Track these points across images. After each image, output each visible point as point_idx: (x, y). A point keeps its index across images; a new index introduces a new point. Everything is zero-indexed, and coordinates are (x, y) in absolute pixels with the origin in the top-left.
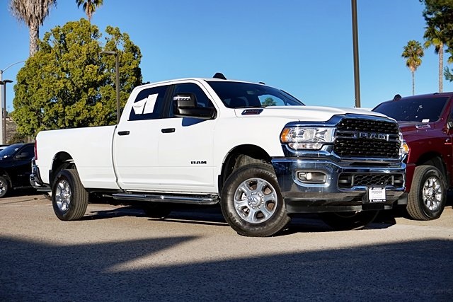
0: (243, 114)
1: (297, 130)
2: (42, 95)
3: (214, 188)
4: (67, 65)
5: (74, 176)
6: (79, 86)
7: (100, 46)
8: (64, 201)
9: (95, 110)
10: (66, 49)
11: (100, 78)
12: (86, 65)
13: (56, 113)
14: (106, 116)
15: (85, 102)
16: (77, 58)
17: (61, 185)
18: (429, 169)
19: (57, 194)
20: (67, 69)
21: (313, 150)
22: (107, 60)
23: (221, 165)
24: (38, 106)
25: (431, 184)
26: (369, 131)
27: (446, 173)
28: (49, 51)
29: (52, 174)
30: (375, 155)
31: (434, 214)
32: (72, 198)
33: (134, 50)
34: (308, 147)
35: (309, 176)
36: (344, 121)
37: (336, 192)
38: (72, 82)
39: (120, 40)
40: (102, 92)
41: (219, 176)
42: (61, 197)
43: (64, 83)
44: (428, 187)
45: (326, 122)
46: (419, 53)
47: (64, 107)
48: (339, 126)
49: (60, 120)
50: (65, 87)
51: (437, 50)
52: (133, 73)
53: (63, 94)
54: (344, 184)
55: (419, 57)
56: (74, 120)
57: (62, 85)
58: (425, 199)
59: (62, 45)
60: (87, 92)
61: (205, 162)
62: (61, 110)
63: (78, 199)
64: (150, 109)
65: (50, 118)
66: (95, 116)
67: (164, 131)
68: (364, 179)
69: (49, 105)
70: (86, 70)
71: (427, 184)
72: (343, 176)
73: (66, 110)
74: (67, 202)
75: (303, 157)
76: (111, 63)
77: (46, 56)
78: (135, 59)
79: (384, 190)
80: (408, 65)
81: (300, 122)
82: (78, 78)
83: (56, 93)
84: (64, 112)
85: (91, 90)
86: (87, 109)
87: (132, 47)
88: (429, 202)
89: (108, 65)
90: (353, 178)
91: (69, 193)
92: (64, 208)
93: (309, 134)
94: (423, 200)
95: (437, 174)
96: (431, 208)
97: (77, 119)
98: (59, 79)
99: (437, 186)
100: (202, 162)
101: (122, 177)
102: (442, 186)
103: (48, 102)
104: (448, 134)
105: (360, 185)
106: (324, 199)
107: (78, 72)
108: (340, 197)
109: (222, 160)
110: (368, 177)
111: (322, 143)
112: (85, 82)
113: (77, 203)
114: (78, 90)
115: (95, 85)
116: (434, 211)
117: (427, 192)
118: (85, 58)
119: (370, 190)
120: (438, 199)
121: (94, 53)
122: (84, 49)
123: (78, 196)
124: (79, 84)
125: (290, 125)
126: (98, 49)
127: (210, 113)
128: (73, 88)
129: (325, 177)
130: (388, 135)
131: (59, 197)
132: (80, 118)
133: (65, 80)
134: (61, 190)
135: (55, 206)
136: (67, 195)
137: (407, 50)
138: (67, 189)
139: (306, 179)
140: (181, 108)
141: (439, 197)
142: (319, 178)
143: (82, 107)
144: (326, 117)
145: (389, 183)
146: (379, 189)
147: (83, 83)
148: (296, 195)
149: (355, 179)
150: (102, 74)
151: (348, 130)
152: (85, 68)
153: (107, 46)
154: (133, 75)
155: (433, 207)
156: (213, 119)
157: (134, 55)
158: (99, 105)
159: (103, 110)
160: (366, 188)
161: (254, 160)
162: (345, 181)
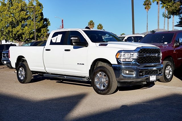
0: (99, 45)
1: (123, 54)
2: (3, 24)
3: (87, 74)
4: (13, 12)
5: (26, 65)
6: (18, 20)
7: (26, 3)
8: (22, 75)
9: (25, 30)
10: (12, 4)
11: (26, 17)
12: (21, 11)
13: (9, 31)
14: (29, 32)
15: (21, 27)
16: (17, 8)
17: (21, 69)
18: (168, 63)
19: (19, 73)
20: (13, 13)
21: (129, 62)
22: (29, 9)
23: (90, 66)
24: (1, 28)
25: (168, 68)
26: (150, 53)
27: (173, 64)
28: (5, 5)
29: (17, 64)
30: (150, 62)
31: (169, 80)
32: (26, 74)
33: (40, 5)
34: (127, 60)
35: (127, 72)
36: (141, 50)
37: (138, 78)
38: (15, 19)
39: (34, 1)
40: (28, 22)
41: (89, 70)
42: (21, 74)
43: (12, 19)
44: (167, 70)
45: (134, 50)
46: (150, 4)
47: (12, 28)
48: (139, 52)
49: (11, 34)
50: (12, 20)
51: (158, 3)
52: (40, 15)
53: (12, 23)
54: (141, 75)
55: (150, 5)
56: (16, 34)
57: (11, 20)
58: (166, 74)
59: (10, 3)
60: (22, 23)
61: (84, 64)
62: (11, 30)
63: (28, 75)
64: (59, 41)
65: (6, 33)
66: (25, 32)
67: (66, 50)
68: (148, 72)
69: (6, 28)
70: (21, 13)
71: (167, 69)
72: (141, 72)
73: (13, 30)
74: (23, 76)
75: (125, 64)
76: (31, 11)
77: (4, 8)
78: (40, 9)
79: (155, 76)
80: (146, 8)
81: (124, 51)
82: (18, 17)
83: (9, 23)
84: (12, 31)
85: (23, 22)
86: (21, 29)
87: (39, 4)
88: (167, 75)
89: (30, 11)
90: (144, 72)
91: (24, 72)
92: (22, 78)
93: (127, 55)
94: (165, 75)
95: (170, 64)
96: (168, 78)
97: (18, 33)
98: (10, 17)
99: (170, 69)
100: (82, 64)
101: (47, 68)
102: (172, 69)
103: (5, 26)
104: (174, 48)
105: (146, 75)
106: (133, 81)
107: (17, 14)
108: (139, 80)
109: (91, 64)
110: (150, 71)
111: (132, 59)
112: (21, 18)
113: (28, 77)
114: (18, 21)
115: (24, 19)
116: (169, 79)
117: (167, 71)
118: (20, 9)
119: (150, 76)
120: (170, 74)
121: (24, 7)
122: (20, 5)
123: (28, 74)
124: (18, 19)
125: (120, 52)
126: (25, 5)
127: (85, 44)
128: (16, 21)
129: (134, 72)
130: (157, 54)
131: (20, 74)
132: (19, 33)
133: (12, 18)
134: (21, 71)
135: (18, 77)
136: (23, 73)
137: (145, 2)
138: (23, 71)
139: (126, 73)
140: (74, 42)
141: (171, 73)
142: (131, 73)
143: (19, 29)
144: (134, 48)
145: (157, 73)
146: (154, 76)
147: (20, 19)
148: (122, 79)
149: (145, 73)
150: (27, 15)
151: (143, 53)
152: (20, 13)
153: (29, 4)
154: (40, 16)
155: (169, 77)
156: (87, 47)
157: (40, 7)
158: (26, 28)
159: (28, 30)
160: (149, 76)
161: (103, 63)
162: (141, 74)
